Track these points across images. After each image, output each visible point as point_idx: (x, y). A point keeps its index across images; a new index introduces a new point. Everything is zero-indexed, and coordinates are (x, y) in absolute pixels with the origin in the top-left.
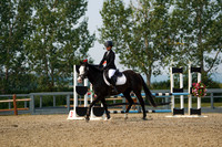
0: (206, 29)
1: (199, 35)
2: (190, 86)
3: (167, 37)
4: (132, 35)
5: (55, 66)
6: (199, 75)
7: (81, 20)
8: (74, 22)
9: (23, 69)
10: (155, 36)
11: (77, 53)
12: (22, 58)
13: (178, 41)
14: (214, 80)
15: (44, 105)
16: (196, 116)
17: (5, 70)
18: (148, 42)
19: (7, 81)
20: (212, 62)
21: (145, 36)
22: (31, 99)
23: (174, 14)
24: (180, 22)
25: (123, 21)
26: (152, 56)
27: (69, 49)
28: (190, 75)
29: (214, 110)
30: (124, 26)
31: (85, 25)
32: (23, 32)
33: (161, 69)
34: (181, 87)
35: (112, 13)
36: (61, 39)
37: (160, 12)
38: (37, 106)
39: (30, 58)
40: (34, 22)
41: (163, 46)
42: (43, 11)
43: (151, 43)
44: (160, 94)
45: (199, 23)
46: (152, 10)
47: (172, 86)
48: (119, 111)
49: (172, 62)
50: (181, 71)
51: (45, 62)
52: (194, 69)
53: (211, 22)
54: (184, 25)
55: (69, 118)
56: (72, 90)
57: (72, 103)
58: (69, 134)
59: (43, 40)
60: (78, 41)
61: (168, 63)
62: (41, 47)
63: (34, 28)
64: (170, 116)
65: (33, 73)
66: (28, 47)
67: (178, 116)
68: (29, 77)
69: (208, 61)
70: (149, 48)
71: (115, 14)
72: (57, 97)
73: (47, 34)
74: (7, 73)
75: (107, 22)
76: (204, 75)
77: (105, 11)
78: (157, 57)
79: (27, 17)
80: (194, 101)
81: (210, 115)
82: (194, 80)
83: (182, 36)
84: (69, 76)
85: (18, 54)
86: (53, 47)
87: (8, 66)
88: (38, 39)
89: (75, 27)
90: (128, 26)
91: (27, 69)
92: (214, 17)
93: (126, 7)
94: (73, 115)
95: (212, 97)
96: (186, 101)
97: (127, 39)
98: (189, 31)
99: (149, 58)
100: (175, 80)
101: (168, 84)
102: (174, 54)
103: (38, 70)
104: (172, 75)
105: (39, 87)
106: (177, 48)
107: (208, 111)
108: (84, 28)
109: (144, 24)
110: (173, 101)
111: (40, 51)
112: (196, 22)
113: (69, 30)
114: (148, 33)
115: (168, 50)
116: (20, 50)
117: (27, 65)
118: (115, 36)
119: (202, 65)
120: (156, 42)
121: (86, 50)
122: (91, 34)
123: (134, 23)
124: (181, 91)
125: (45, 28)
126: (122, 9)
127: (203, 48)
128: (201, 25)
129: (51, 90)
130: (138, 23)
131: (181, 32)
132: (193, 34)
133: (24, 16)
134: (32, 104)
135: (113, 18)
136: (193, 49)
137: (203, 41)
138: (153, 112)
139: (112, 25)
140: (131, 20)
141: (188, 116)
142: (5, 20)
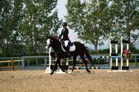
0: (132, 16)
1: (128, 20)
2: (122, 52)
3: (107, 21)
4: (86, 20)
5: (37, 39)
6: (128, 45)
8: (49, 12)
9: (17, 41)
10: (100, 20)
11: (51, 32)
12: (17, 35)
13: (114, 23)
14: (137, 48)
15: (30, 64)
16: (126, 71)
17: (6, 42)
18: (96, 24)
19: (7, 49)
20: (135, 37)
21: (94, 21)
22: (22, 60)
23: (112, 7)
24: (115, 12)
25: (80, 11)
26: (98, 33)
27: (46, 29)
28: (122, 45)
29: (137, 67)
30: (81, 15)
31: (56, 14)
32: (17, 18)
33: (104, 41)
34: (116, 52)
35: (73, 6)
36: (41, 22)
37: (103, 6)
38: (26, 65)
39: (22, 35)
40: (24, 12)
41: (105, 27)
42: (30, 6)
43: (98, 25)
44: (103, 57)
45: (127, 12)
46: (98, 4)
47: (111, 52)
48: (77, 68)
49: (111, 37)
50: (116, 42)
51: (31, 37)
52: (124, 42)
53: (135, 12)
54: (118, 14)
55: (46, 72)
56: (48, 55)
57: (48, 62)
58: (46, 82)
59: (30, 23)
60: (52, 24)
61: (108, 37)
62: (29, 28)
63: (24, 16)
64: (109, 71)
65: (24, 44)
66: (20, 27)
67: (114, 71)
68: (21, 46)
69: (133, 36)
70: (96, 28)
71: (75, 7)
72: (39, 59)
73: (33, 19)
74: (7, 44)
75: (70, 12)
76: (131, 45)
77: (69, 5)
78: (101, 34)
79: (20, 9)
80: (125, 62)
81: (134, 70)
82: (125, 49)
83: (117, 21)
85: (14, 32)
86: (36, 28)
87: (8, 39)
88: (27, 23)
90: (83, 15)
91: (20, 41)
92: (137, 9)
93: (82, 2)
94: (49, 70)
95: (136, 59)
96: (119, 61)
97: (83, 22)
98: (121, 18)
99: (96, 35)
100: (113, 48)
101: (108, 51)
102: (112, 32)
103: (27, 42)
104: (111, 45)
105: (27, 53)
106: (114, 28)
107: (133, 68)
108: (55, 16)
109: (93, 13)
110: (111, 61)
111: (28, 30)
112: (125, 12)
113: (46, 17)
114: (96, 19)
115: (108, 29)
116: (15, 30)
117: (20, 39)
118: (75, 21)
119: (129, 39)
120: (101, 25)
121: (57, 29)
122: (60, 20)
123: (86, 13)
124: (117, 55)
125: (31, 16)
126: (80, 4)
127: (130, 28)
128: (129, 14)
129: (35, 55)
130: (89, 13)
131: (116, 18)
132: (124, 20)
133: (18, 8)
134: (23, 64)
135: (74, 10)
136: (124, 29)
137: (130, 24)
138: (99, 68)
139: (73, 14)
140: (85, 11)
141: (120, 71)
142: (6, 11)
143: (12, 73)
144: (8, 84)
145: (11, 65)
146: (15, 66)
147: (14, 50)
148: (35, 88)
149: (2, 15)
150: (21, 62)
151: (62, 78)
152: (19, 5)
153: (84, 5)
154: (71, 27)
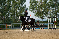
1: (56, 8)
2: (53, 22)
3: (47, 9)
4: (38, 8)
5: (17, 16)
7: (24, 4)
8: (22, 5)
9: (9, 17)
10: (44, 8)
11: (23, 13)
12: (9, 14)
13: (50, 10)
15: (14, 27)
16: (55, 30)
17: (4, 18)
18: (42, 10)
19: (4, 20)
22: (11, 25)
23: (49, 3)
24: (50, 5)
25: (35, 4)
27: (21, 12)
28: (53, 19)
30: (36, 6)
31: (25, 6)
32: (9, 7)
33: (45, 17)
35: (32, 2)
36: (19, 9)
37: (45, 2)
38: (12, 27)
39: (11, 14)
40: (12, 5)
42: (14, 2)
43: (43, 10)
44: (45, 24)
46: (43, 1)
47: (48, 22)
49: (48, 16)
51: (15, 15)
52: (54, 17)
54: (51, 6)
58: (21, 35)
60: (23, 10)
61: (47, 16)
63: (12, 6)
64: (48, 30)
65: (12, 18)
66: (10, 11)
67: (50, 30)
68: (10, 19)
69: (58, 15)
70: (42, 12)
72: (18, 25)
73: (15, 8)
74: (5, 18)
75: (31, 5)
76: (57, 19)
77: (31, 2)
78: (44, 14)
79: (10, 4)
80: (54, 26)
82: (54, 20)
85: (8, 13)
86: (17, 12)
87: (5, 16)
88: (13, 9)
90: (37, 6)
91: (10, 17)
96: (52, 26)
97: (37, 9)
98: (53, 7)
99: (42, 14)
100: (49, 20)
101: (47, 21)
102: (49, 13)
103: (13, 18)
104: (48, 19)
105: (13, 22)
107: (58, 29)
109: (41, 5)
111: (13, 13)
112: (55, 5)
113: (21, 7)
114: (42, 8)
115: (47, 12)
116: (8, 12)
117: (10, 16)
118: (33, 9)
119: (56, 16)
120: (44, 10)
122: (27, 8)
124: (51, 23)
126: (35, 1)
127: (56, 12)
128: (56, 5)
129: (16, 23)
130: (39, 5)
131: (51, 7)
132: (54, 8)
133: (9, 3)
134: (11, 27)
135: (33, 4)
136: (54, 12)
137: (57, 10)
138: (43, 29)
140: (37, 4)
141: (53, 30)
142: (4, 4)
143: (6, 31)
144: (5, 35)
145: (6, 27)
146: (8, 28)
147: (8, 21)
148: (16, 37)
149: (2, 6)
150: (10, 26)
151: (28, 33)
152: (9, 2)
153: (37, 2)
154: (31, 11)
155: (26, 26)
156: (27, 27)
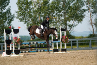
0: (67, 10)
1: (65, 13)
2: (61, 38)
3: (49, 15)
4: (33, 14)
6: (65, 32)
7: (7, 8)
8: (4, 9)
10: (43, 14)
11: (6, 24)
13: (54, 16)
16: (64, 52)
18: (40, 17)
20: (71, 26)
21: (39, 15)
23: (52, 3)
24: (55, 7)
25: (28, 7)
27: (2, 22)
28: (61, 33)
29: (73, 49)
30: (29, 10)
31: (9, 10)
34: (57, 38)
35: (22, 4)
37: (46, 3)
43: (42, 18)
45: (64, 7)
46: (42, 2)
47: (52, 38)
48: (27, 51)
53: (70, 7)
54: (57, 9)
55: (2, 56)
56: (4, 42)
57: (4, 48)
60: (6, 18)
70: (41, 20)
71: (24, 4)
75: (20, 8)
76: (68, 32)
80: (63, 45)
82: (63, 35)
83: (56, 14)
84: (2, 36)
89: (4, 11)
90: (30, 10)
92: (71, 5)
93: (29, 1)
94: (4, 54)
95: (71, 43)
97: (30, 16)
98: (60, 12)
102: (53, 23)
106: (54, 20)
107: (69, 50)
108: (9, 11)
109: (38, 9)
110: (53, 45)
113: (1, 13)
114: (40, 13)
115: (50, 21)
118: (24, 15)
119: (66, 28)
120: (44, 17)
121: (10, 22)
122: (12, 14)
124: (57, 40)
126: (27, 2)
127: (66, 20)
130: (35, 8)
131: (56, 12)
135: (23, 6)
136: (62, 20)
137: (67, 16)
138: (44, 51)
139: (22, 10)
140: (32, 7)
151: (16, 60)
153: (31, 2)
154: (21, 20)
155: (12, 48)
156: (14, 49)
